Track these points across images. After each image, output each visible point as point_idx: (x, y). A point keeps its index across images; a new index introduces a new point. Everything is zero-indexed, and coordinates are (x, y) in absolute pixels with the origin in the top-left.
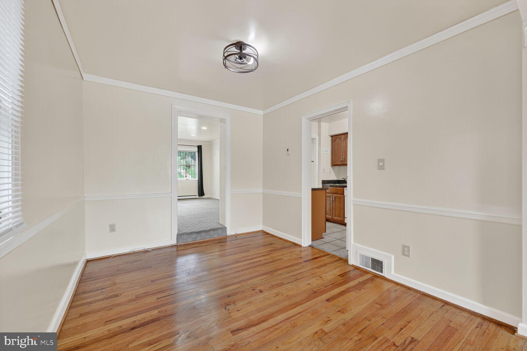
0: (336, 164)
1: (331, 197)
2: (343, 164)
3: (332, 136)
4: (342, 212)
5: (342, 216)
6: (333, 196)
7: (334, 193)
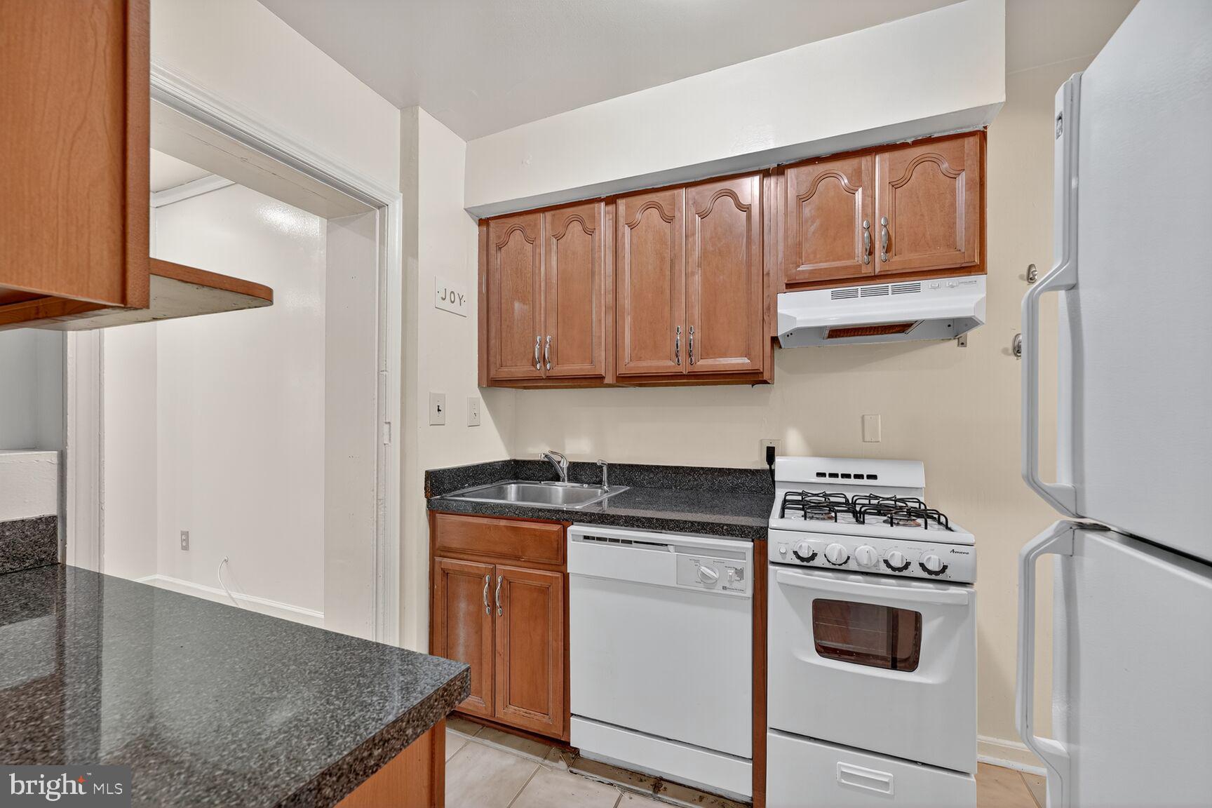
0: (505, 373)
1: (481, 577)
2: (549, 378)
3: (483, 222)
4: (554, 679)
5: (555, 707)
6: (493, 573)
7: (503, 556)
